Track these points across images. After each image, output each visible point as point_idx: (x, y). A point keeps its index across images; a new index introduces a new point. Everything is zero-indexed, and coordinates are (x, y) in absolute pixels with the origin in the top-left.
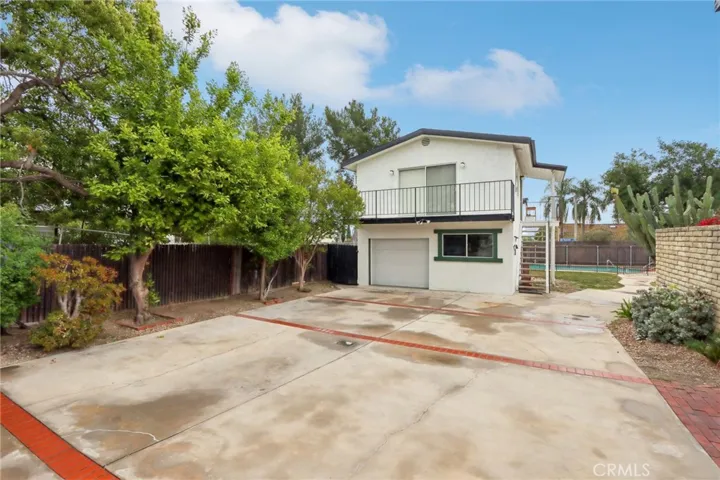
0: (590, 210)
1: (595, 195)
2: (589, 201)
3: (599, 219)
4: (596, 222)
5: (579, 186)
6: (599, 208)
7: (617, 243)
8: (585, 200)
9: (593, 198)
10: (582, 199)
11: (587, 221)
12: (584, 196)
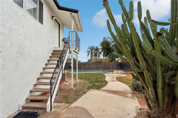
0: (98, 54)
1: (99, 51)
2: (98, 52)
3: (100, 57)
4: (99, 58)
5: (95, 48)
6: (100, 54)
7: (104, 63)
8: (97, 52)
9: (99, 52)
10: (96, 52)
11: (97, 58)
12: (97, 51)
